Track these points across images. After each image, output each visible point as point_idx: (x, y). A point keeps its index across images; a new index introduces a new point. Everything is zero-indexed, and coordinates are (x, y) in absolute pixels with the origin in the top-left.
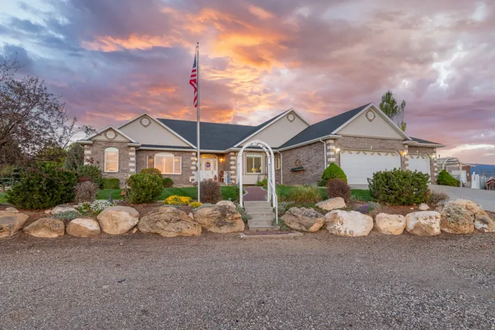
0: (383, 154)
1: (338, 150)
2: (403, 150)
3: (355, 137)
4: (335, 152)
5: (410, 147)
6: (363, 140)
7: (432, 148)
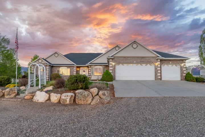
0: (144, 65)
1: (113, 64)
2: (156, 62)
3: (125, 57)
4: (112, 65)
5: (161, 60)
6: (130, 58)
7: (182, 60)
